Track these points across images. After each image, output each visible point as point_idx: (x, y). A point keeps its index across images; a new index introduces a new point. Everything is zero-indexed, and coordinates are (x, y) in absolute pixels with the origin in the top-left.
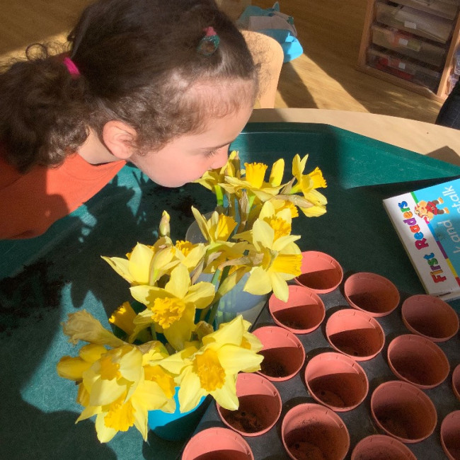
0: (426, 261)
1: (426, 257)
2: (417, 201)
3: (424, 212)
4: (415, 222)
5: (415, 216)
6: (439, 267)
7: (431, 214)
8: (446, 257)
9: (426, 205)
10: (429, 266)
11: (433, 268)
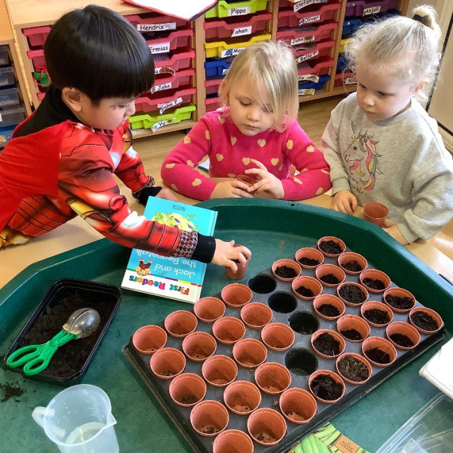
0: (173, 291)
1: (171, 289)
2: (134, 270)
3: (143, 272)
4: (146, 280)
5: (143, 277)
6: (180, 287)
7: (147, 270)
8: (176, 280)
9: (140, 268)
10: (177, 291)
11: (179, 290)
